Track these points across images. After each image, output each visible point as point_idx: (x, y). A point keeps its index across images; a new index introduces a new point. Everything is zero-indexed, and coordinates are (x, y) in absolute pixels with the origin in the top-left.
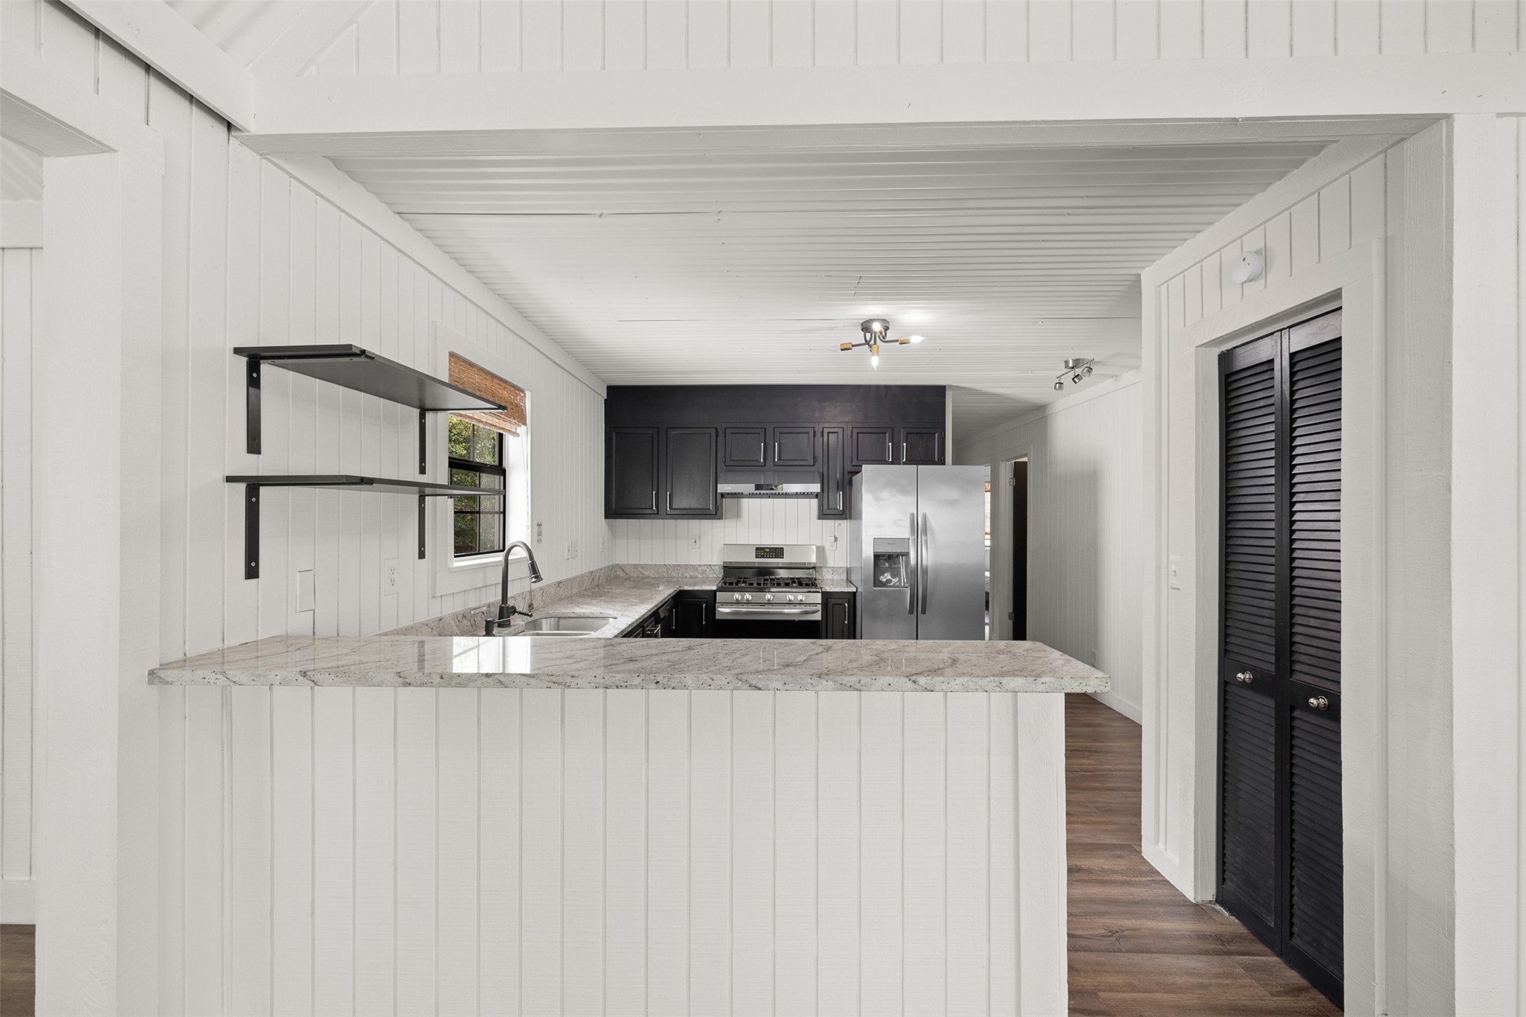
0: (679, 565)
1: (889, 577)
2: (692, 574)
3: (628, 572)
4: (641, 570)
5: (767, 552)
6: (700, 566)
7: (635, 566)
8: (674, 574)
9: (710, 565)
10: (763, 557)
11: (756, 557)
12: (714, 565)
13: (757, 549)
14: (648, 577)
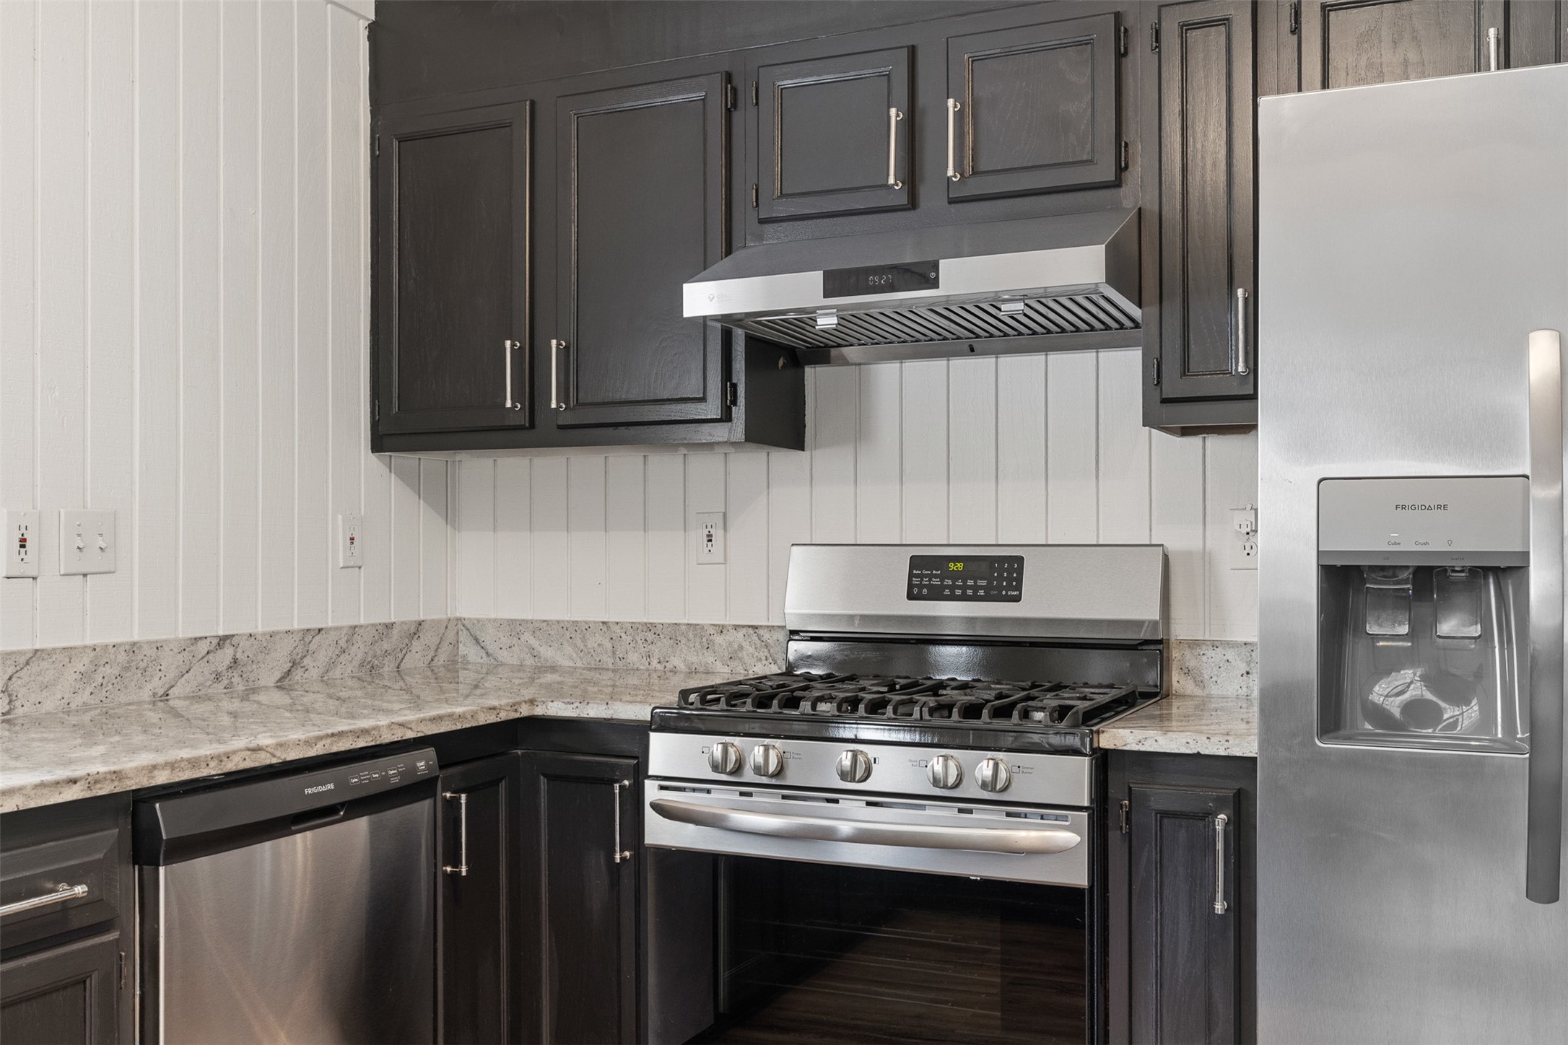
0: (650, 627)
1: (1418, 691)
2: (693, 659)
3: (492, 648)
4: (533, 642)
5: (955, 576)
6: (721, 629)
7: (515, 627)
8: (633, 658)
9: (755, 627)
10: (936, 595)
11: (911, 596)
12: (771, 628)
13: (916, 562)
14: (553, 669)
